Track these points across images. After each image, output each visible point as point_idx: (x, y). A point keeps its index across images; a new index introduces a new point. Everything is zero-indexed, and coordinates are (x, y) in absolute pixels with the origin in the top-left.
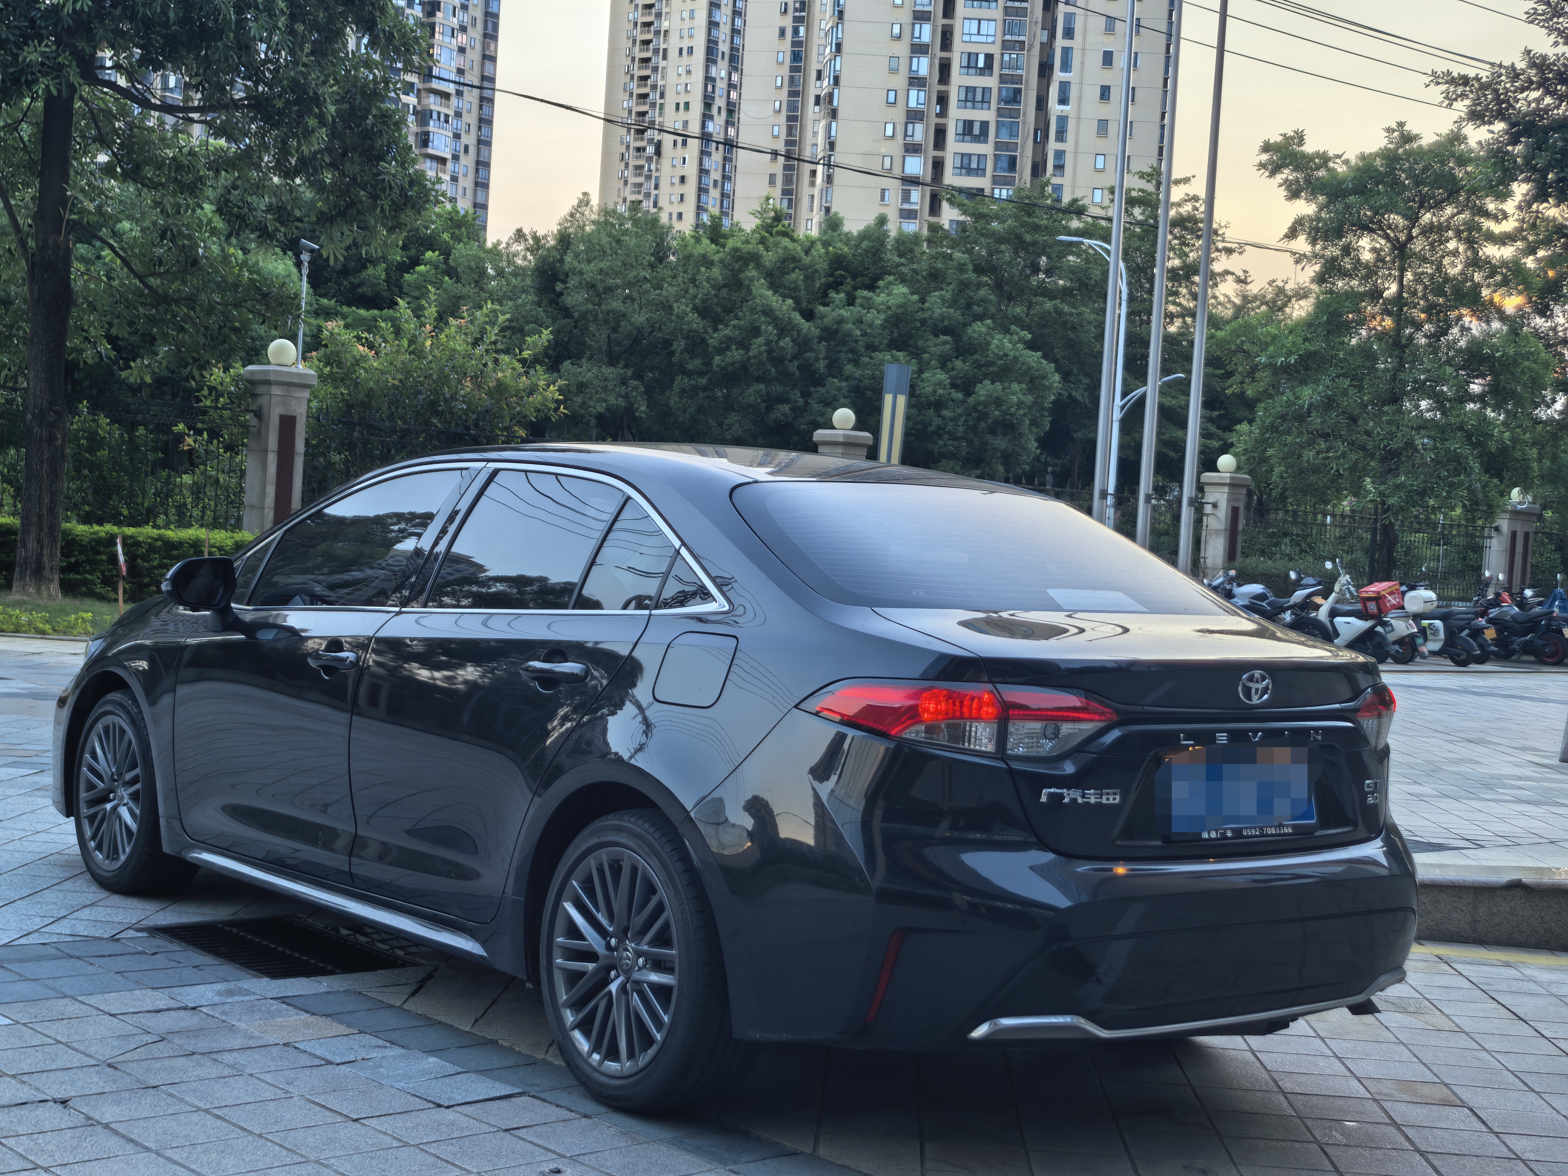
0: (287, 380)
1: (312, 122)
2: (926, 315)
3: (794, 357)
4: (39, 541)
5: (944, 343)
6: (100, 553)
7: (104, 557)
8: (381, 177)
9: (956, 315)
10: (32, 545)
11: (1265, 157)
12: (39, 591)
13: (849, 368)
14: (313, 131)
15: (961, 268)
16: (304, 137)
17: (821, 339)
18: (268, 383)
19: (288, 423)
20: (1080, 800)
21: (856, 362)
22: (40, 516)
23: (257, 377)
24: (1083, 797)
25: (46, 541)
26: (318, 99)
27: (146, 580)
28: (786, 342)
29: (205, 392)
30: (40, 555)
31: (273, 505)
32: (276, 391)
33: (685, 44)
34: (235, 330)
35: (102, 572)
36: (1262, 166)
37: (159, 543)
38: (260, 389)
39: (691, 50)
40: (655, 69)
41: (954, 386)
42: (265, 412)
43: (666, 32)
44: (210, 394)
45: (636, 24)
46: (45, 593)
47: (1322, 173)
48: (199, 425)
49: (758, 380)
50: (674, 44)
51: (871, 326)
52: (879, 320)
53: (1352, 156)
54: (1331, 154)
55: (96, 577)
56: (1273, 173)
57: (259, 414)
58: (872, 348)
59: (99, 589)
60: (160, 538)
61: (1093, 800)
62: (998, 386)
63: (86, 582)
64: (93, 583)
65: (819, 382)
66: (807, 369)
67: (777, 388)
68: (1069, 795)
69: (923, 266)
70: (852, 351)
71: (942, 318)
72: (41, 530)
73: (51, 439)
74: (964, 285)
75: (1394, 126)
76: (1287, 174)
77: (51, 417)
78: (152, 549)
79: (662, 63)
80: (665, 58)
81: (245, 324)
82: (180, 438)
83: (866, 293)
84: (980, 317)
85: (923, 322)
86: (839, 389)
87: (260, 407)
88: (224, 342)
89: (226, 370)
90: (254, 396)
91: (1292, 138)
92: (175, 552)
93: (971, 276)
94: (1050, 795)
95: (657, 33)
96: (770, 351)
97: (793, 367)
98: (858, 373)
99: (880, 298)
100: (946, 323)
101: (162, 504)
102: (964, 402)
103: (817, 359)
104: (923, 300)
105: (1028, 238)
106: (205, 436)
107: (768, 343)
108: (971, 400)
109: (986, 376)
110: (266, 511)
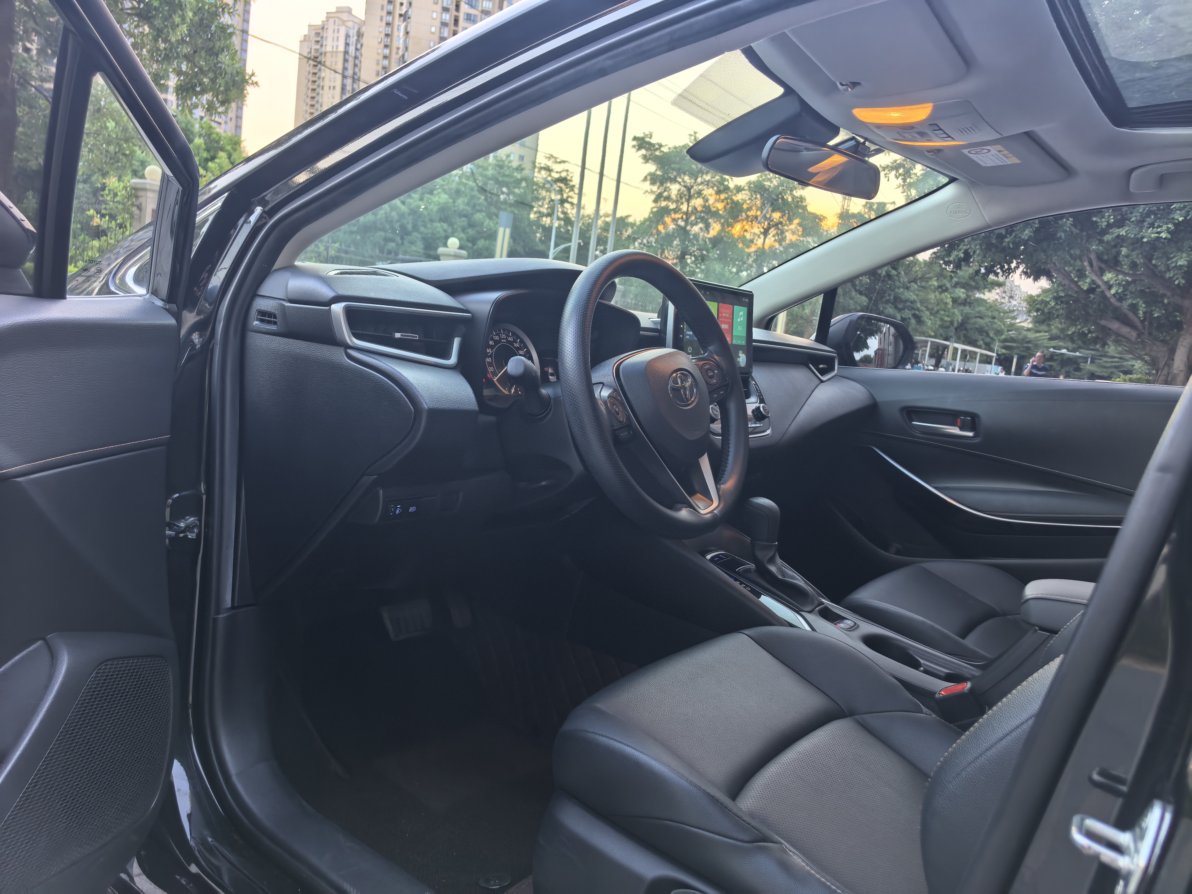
1: (177, 20)
2: (456, 208)
3: (398, 221)
5: (464, 221)
8: (219, 65)
9: (469, 209)
11: (635, 143)
13: (422, 229)
14: (178, 26)
15: (472, 189)
16: (172, 29)
17: (409, 214)
18: (145, 190)
21: (425, 226)
23: (139, 186)
26: (181, 5)
28: (394, 214)
29: (107, 192)
32: (150, 194)
33: (332, 84)
34: (125, 155)
36: (634, 146)
38: (140, 193)
39: (334, 87)
40: (318, 94)
41: (468, 240)
42: (143, 205)
43: (323, 78)
44: (109, 193)
45: (309, 73)
47: (657, 153)
48: (103, 211)
49: (380, 230)
50: (327, 84)
51: (432, 210)
52: (435, 209)
53: (671, 145)
54: (663, 144)
56: (638, 150)
57: (139, 208)
58: (432, 221)
62: (487, 242)
65: (408, 234)
66: (403, 228)
67: (390, 235)
69: (454, 186)
70: (424, 221)
71: (463, 210)
74: (473, 197)
75: (693, 133)
76: (643, 152)
79: (321, 92)
80: (323, 89)
81: (133, 152)
82: (92, 217)
83: (428, 196)
84: (480, 211)
85: (455, 211)
86: (417, 238)
87: (141, 204)
88: (118, 162)
89: (120, 179)
90: (137, 197)
91: (647, 135)
93: (476, 193)
95: (319, 78)
96: (387, 217)
97: (397, 226)
98: (426, 231)
99: (435, 199)
100: (465, 212)
101: (80, 254)
102: (472, 248)
103: (408, 223)
104: (454, 202)
105: (501, 179)
106: (107, 218)
107: (386, 213)
108: (475, 247)
109: (482, 237)
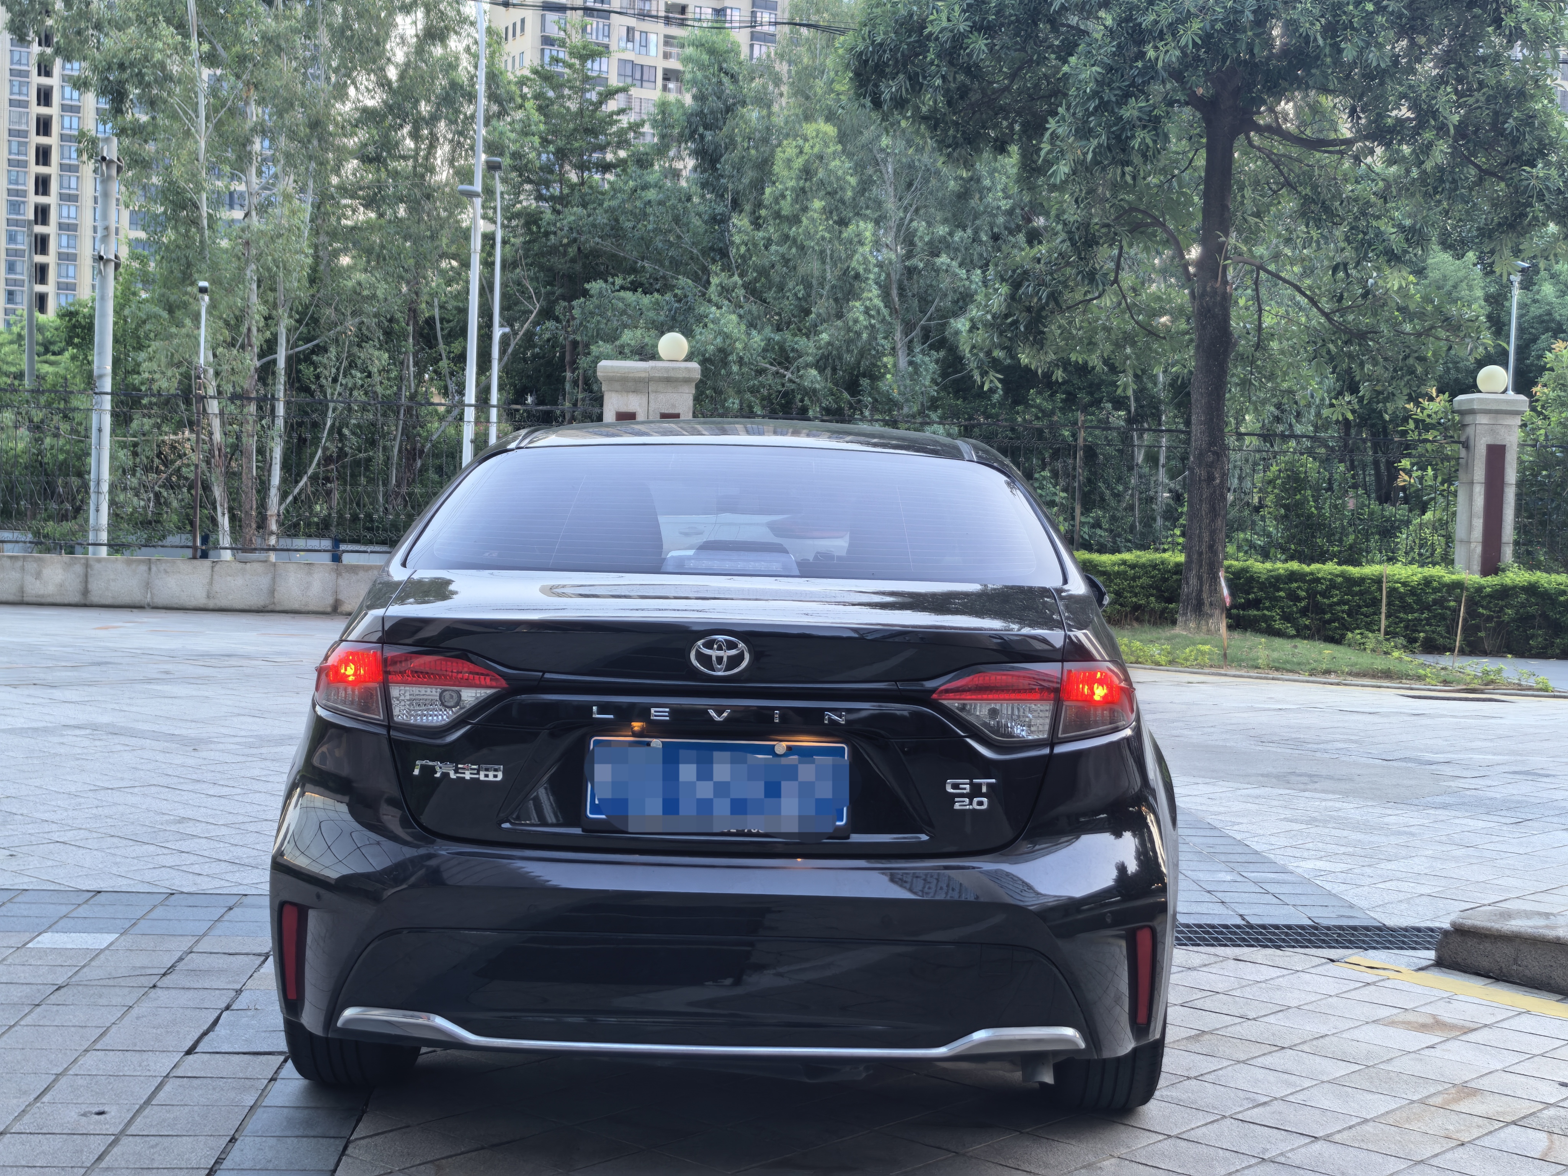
0: (1495, 407)
4: (1200, 578)
6: (1279, 590)
7: (1282, 594)
10: (1193, 581)
12: (1198, 627)
18: (1472, 412)
19: (1496, 454)
20: (453, 775)
22: (1200, 554)
23: (1464, 407)
24: (456, 771)
25: (1205, 576)
27: (1327, 616)
29: (1412, 425)
30: (1200, 591)
31: (1480, 539)
32: (1482, 419)
35: (1282, 608)
37: (1340, 580)
38: (1468, 419)
42: (1472, 443)
44: (1417, 427)
46: (1204, 628)
55: (1276, 614)
57: (1466, 445)
59: (1277, 625)
60: (1342, 574)
61: (468, 776)
63: (1265, 619)
64: (1272, 618)
68: (441, 769)
72: (1201, 566)
73: (1210, 478)
77: (1210, 458)
78: (1333, 585)
87: (1468, 438)
90: (1462, 426)
92: (1357, 589)
94: (423, 768)
110: (1473, 545)
